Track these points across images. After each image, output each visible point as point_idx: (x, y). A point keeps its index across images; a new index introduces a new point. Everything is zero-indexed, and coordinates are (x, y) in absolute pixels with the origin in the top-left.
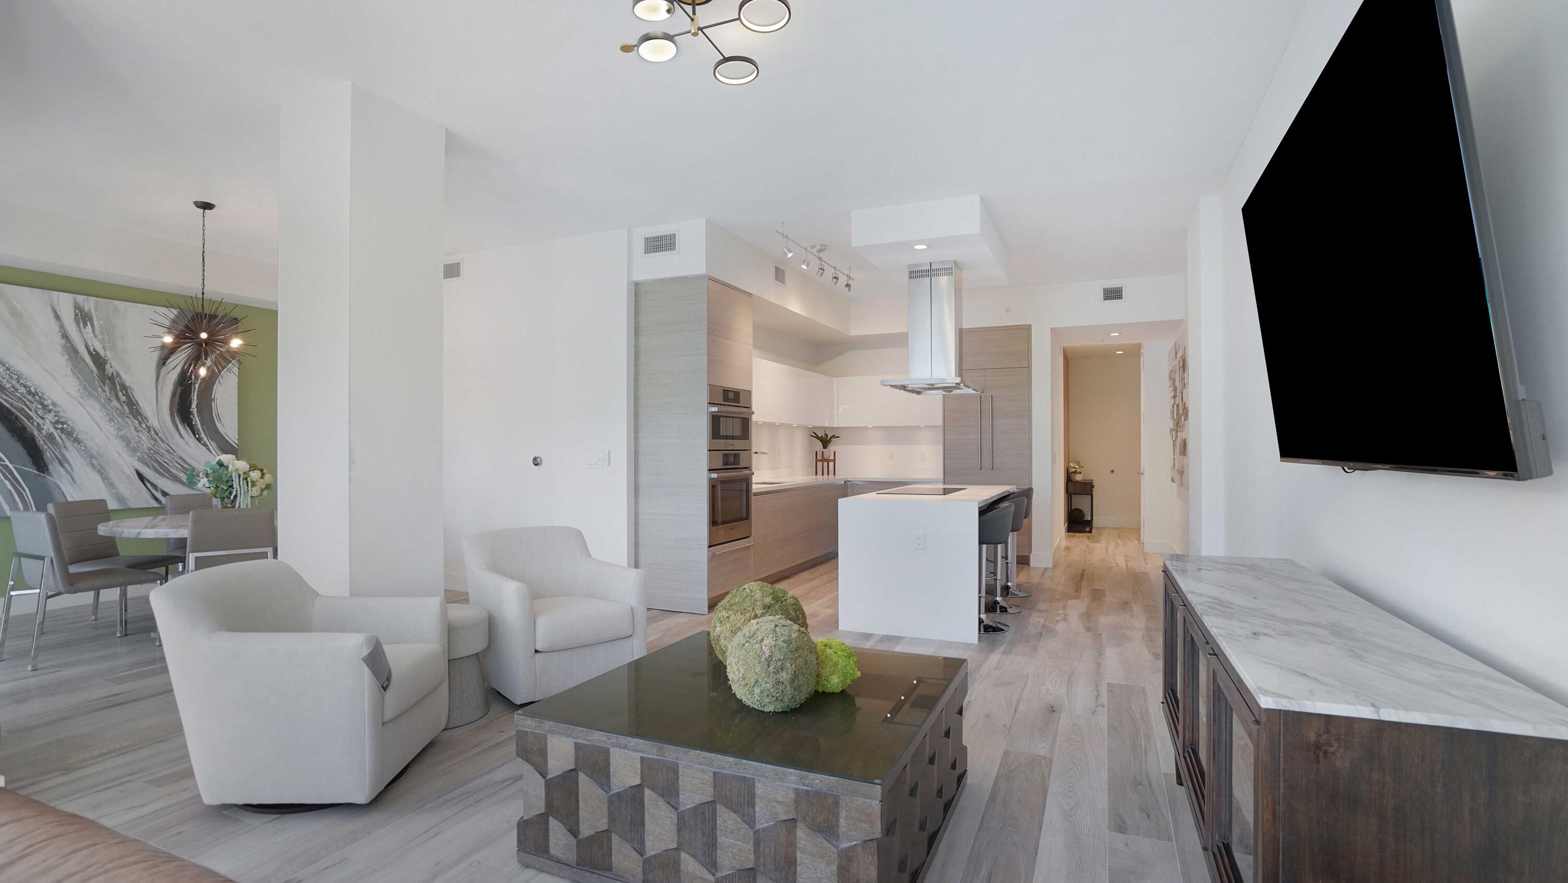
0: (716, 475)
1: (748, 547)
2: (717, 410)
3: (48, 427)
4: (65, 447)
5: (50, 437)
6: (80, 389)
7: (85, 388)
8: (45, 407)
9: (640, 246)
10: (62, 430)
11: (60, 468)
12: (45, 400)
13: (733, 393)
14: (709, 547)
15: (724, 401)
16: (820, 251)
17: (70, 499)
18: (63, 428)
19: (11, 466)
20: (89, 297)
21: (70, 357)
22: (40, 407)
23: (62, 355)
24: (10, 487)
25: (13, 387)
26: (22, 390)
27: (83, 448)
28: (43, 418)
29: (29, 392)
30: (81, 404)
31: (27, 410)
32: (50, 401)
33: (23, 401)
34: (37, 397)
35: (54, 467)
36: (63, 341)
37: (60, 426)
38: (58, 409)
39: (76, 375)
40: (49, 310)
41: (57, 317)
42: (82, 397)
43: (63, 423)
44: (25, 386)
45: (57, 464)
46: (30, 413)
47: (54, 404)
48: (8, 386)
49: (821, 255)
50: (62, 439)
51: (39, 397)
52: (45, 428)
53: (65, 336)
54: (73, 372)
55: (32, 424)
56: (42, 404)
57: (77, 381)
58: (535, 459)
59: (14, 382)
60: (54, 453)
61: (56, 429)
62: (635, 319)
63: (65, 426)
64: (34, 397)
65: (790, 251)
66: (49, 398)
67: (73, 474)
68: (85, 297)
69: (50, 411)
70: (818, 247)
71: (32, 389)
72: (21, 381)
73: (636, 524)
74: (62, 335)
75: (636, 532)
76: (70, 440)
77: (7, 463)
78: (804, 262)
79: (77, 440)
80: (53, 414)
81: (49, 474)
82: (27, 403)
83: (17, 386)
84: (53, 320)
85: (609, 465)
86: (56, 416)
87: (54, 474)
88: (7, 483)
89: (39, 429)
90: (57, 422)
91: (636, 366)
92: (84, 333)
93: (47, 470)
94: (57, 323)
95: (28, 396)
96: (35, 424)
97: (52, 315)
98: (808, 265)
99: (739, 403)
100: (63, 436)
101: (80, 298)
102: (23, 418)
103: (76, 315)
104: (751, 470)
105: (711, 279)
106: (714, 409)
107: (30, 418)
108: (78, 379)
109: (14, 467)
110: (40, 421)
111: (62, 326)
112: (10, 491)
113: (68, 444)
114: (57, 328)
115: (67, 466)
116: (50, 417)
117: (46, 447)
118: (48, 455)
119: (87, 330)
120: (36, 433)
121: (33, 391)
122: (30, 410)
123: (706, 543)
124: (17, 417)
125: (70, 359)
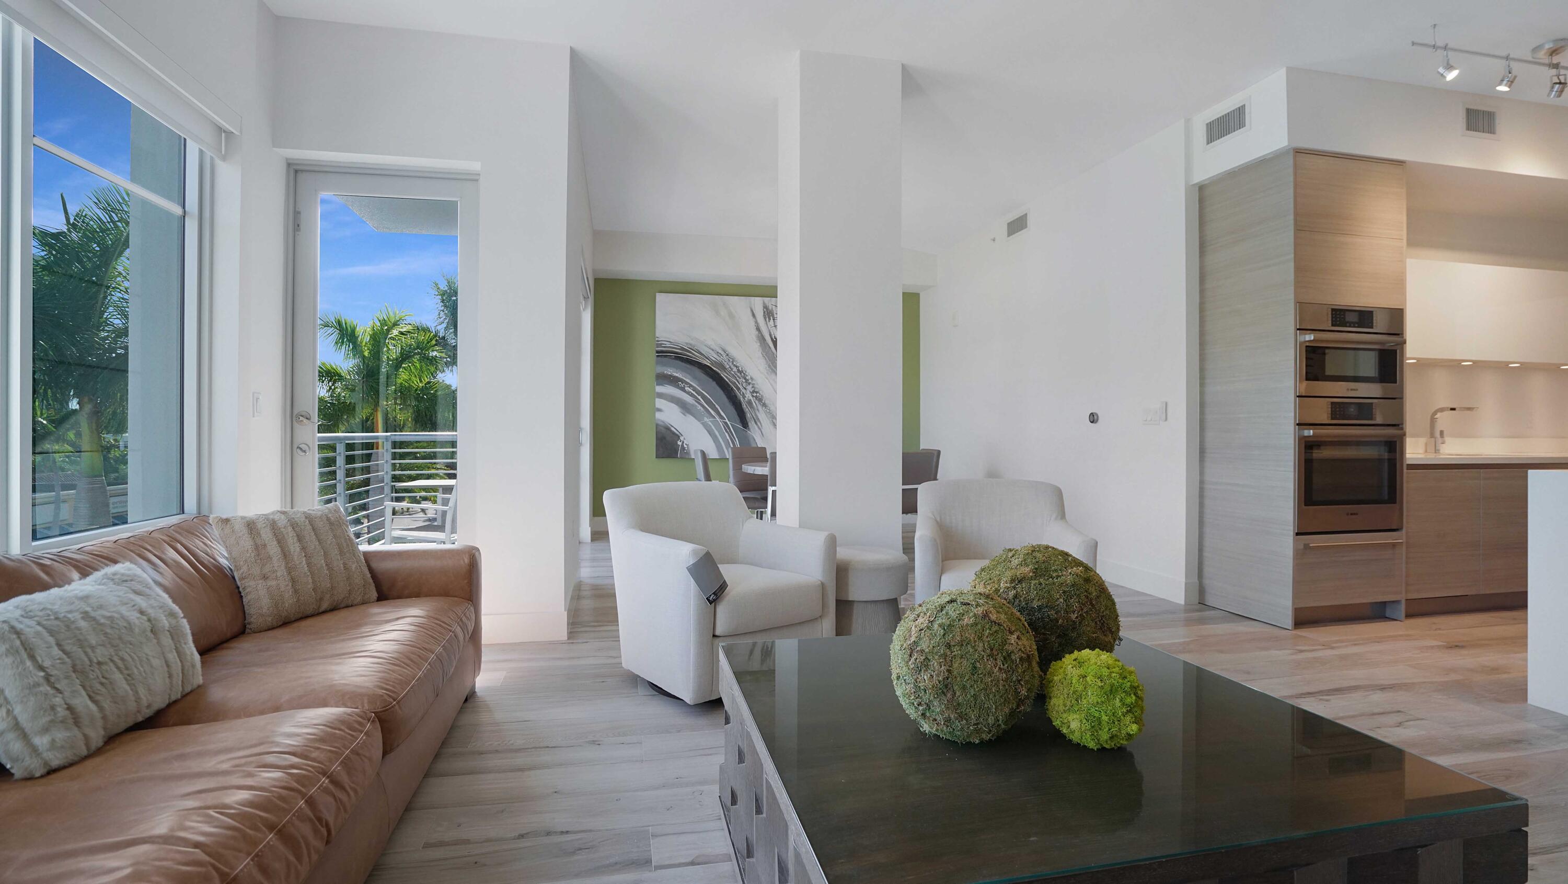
0: (1311, 431)
1: (1394, 545)
2: (1312, 338)
3: (748, 396)
4: (758, 410)
5: (750, 402)
6: (766, 367)
7: (769, 366)
8: (747, 380)
9: (1200, 133)
10: (756, 397)
11: (755, 425)
12: (747, 376)
13: (1357, 314)
14: (1297, 534)
15: (1333, 325)
16: (1553, 52)
17: (759, 446)
18: (756, 396)
19: (728, 423)
20: (772, 299)
21: (761, 343)
22: (744, 381)
23: (756, 342)
24: (728, 438)
25: (730, 367)
26: (735, 369)
27: (768, 411)
28: (745, 389)
29: (738, 370)
30: (767, 378)
31: (737, 383)
32: (749, 377)
33: (735, 377)
34: (742, 374)
35: (752, 424)
36: (757, 332)
37: (755, 395)
38: (754, 382)
39: (764, 357)
40: (749, 310)
41: (754, 315)
42: (767, 373)
43: (757, 392)
44: (736, 367)
45: (753, 423)
46: (739, 385)
47: (752, 379)
48: (728, 367)
49: (1555, 60)
50: (756, 404)
51: (744, 374)
52: (747, 396)
53: (758, 329)
54: (762, 354)
55: (740, 393)
56: (745, 379)
57: (764, 360)
58: (1092, 415)
59: (731, 364)
60: (752, 415)
61: (753, 396)
62: (1200, 232)
63: (758, 394)
64: (741, 374)
65: (1450, 67)
66: (749, 375)
67: (762, 430)
68: (769, 298)
69: (749, 384)
70: (1547, 46)
71: (740, 368)
72: (734, 363)
73: (1201, 496)
74: (757, 329)
75: (1201, 505)
76: (761, 405)
77: (727, 421)
78: (1502, 80)
79: (764, 405)
80: (751, 386)
81: (749, 430)
82: (738, 378)
83: (732, 366)
84: (752, 317)
85: (1166, 419)
86: (753, 387)
87: (751, 430)
88: (727, 434)
89: (744, 397)
90: (754, 392)
91: (1202, 292)
92: (769, 325)
93: (748, 426)
94: (754, 319)
95: (737, 373)
96: (742, 393)
97: (750, 314)
98: (1512, 82)
99: (1372, 327)
100: (757, 402)
101: (766, 300)
102: (735, 389)
103: (764, 313)
104: (1402, 429)
105: (1298, 152)
106: (1310, 337)
107: (738, 389)
108: (766, 359)
109: (731, 424)
110: (744, 391)
111: (756, 322)
112: (728, 440)
113: (760, 407)
114: (754, 323)
115: (759, 424)
116: (749, 388)
117: (747, 410)
118: (748, 415)
119: (770, 323)
120: (742, 399)
121: (740, 370)
122: (739, 383)
123: (1292, 528)
124: (732, 388)
125: (761, 345)
